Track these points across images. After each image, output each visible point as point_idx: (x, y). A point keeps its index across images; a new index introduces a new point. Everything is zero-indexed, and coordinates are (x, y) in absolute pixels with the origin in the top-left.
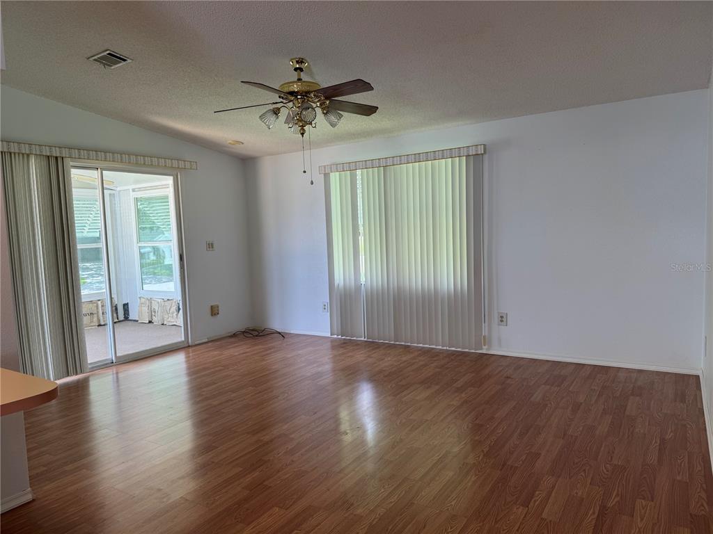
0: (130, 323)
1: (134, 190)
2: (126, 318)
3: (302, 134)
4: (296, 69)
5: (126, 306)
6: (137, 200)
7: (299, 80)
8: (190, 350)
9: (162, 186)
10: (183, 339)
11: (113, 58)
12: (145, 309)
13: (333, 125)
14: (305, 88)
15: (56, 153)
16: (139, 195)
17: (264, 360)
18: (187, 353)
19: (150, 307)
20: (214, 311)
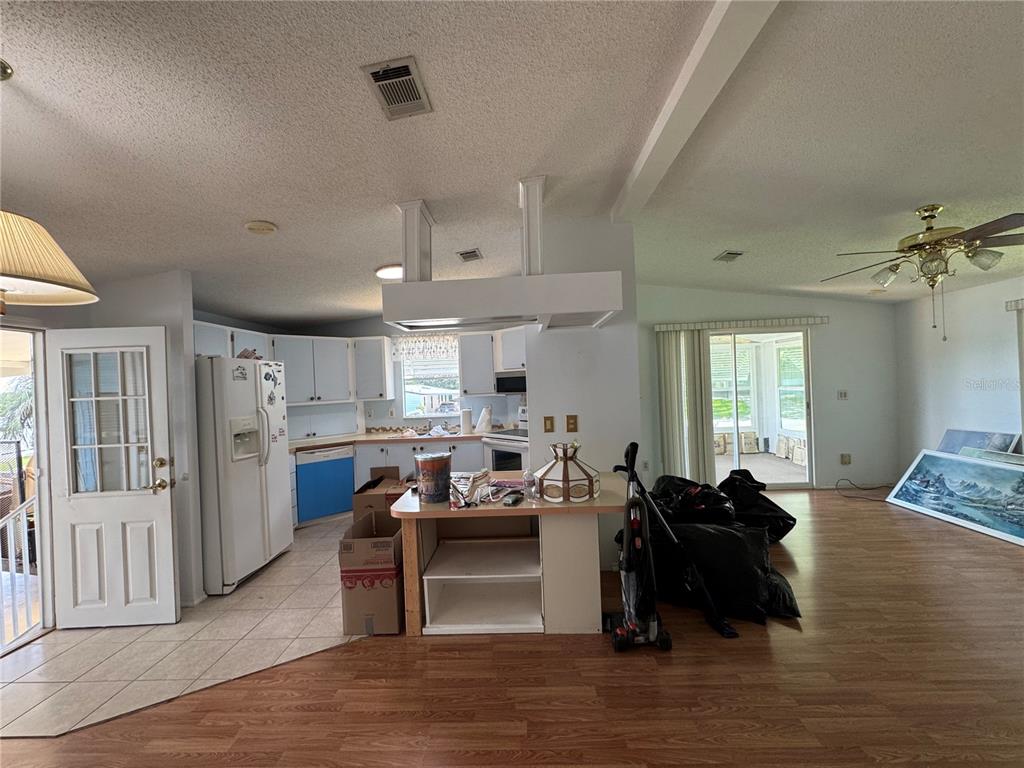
0: (768, 455)
1: (777, 342)
2: (767, 451)
3: (932, 286)
4: (924, 218)
5: (766, 441)
6: (779, 350)
7: (930, 229)
8: (815, 492)
9: (795, 340)
10: (807, 481)
11: (732, 255)
12: (783, 445)
13: (985, 268)
14: (936, 236)
15: (699, 327)
16: (781, 346)
17: (895, 524)
18: (811, 496)
19: (787, 444)
20: (845, 460)
